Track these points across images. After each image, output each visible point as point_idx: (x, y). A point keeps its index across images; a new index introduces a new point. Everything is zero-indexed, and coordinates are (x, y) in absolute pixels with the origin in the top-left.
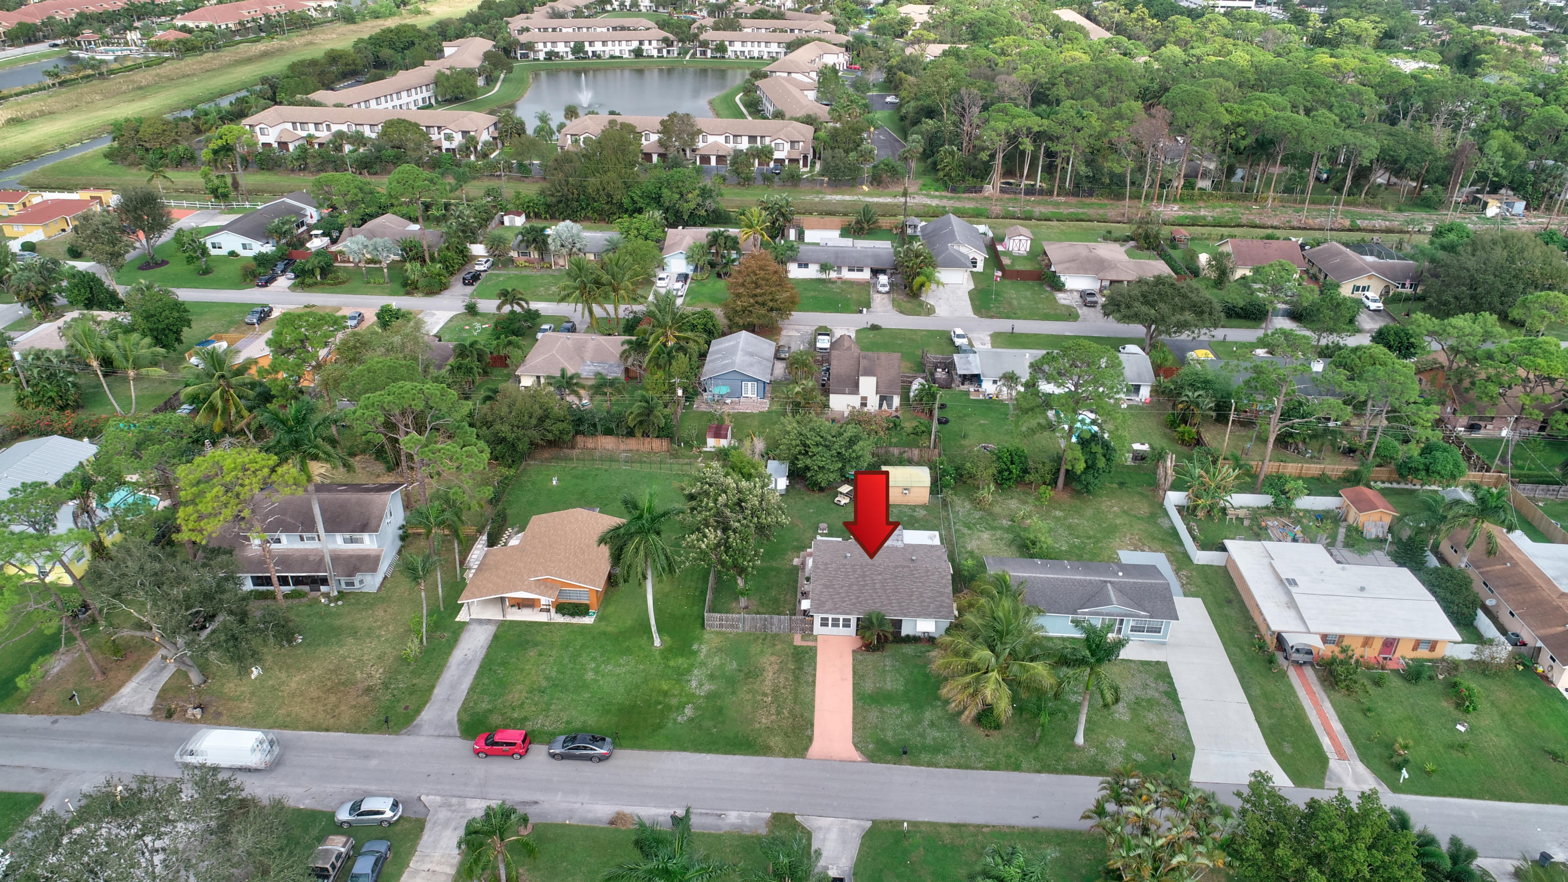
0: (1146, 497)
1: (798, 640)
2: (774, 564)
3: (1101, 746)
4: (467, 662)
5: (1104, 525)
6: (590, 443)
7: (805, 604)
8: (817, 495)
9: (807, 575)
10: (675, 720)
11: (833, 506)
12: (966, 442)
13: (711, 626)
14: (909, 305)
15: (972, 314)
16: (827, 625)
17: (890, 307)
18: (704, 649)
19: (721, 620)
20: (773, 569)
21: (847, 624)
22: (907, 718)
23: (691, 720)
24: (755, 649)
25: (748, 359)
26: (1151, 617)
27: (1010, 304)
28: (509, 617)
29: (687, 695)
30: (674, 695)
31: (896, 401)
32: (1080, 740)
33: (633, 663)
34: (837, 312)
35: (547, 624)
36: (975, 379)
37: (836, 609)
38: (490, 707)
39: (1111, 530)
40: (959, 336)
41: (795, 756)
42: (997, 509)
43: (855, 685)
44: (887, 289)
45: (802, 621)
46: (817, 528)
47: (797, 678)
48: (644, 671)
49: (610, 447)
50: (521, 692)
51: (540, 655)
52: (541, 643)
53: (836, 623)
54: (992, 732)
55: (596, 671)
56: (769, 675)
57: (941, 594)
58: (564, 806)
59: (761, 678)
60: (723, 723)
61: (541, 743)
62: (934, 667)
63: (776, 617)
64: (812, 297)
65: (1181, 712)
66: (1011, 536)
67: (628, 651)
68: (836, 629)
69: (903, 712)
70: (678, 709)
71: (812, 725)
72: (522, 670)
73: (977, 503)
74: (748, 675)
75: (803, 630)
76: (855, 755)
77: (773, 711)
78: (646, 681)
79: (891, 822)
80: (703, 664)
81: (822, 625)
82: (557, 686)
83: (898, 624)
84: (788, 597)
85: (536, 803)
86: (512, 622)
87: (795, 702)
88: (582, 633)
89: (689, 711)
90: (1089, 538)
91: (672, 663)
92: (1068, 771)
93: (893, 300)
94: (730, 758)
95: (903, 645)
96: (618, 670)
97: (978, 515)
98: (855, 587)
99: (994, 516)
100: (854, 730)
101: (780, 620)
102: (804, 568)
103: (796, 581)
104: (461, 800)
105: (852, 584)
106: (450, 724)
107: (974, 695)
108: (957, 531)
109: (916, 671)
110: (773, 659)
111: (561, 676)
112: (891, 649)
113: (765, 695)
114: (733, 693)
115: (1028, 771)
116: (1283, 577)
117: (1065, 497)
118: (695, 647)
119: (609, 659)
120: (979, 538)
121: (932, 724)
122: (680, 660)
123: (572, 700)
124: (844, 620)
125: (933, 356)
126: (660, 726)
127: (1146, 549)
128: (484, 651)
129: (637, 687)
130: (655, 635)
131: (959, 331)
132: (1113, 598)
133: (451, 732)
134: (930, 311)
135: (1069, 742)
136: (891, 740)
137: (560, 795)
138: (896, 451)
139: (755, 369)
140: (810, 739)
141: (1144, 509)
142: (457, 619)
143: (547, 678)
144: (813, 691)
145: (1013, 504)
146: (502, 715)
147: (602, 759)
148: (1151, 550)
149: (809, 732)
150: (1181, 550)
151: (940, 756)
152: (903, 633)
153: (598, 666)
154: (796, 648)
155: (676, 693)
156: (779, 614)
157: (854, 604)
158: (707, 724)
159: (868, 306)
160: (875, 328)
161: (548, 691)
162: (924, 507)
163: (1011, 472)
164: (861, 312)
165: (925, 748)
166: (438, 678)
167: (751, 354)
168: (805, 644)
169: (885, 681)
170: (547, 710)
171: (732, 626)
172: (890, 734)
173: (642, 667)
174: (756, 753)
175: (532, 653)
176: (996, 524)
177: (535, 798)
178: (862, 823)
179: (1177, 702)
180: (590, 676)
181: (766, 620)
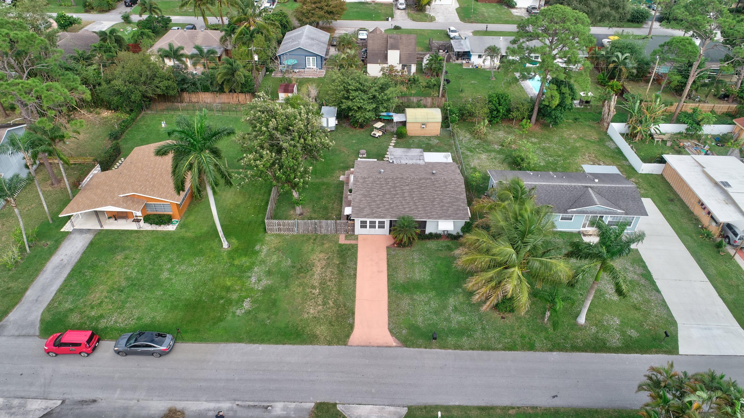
0: (594, 128)
1: (342, 240)
2: (325, 180)
3: (599, 324)
4: (62, 266)
5: (568, 147)
6: (194, 98)
7: (348, 211)
8: (358, 131)
9: (350, 188)
10: (234, 313)
11: (370, 138)
12: (463, 95)
13: (271, 230)
14: (419, 15)
15: (459, 21)
16: (366, 227)
17: (407, 17)
18: (265, 249)
19: (279, 225)
20: (323, 184)
21: (381, 226)
22: (434, 304)
23: (248, 312)
24: (307, 247)
25: (310, 42)
26: (626, 214)
27: (483, 15)
28: (106, 227)
29: (246, 290)
30: (235, 291)
31: (414, 68)
32: (582, 320)
33: (203, 263)
34: (372, 20)
35: (136, 232)
36: (466, 55)
37: (373, 214)
38: (71, 306)
39: (574, 151)
40: (453, 31)
41: (338, 343)
42: (490, 138)
43: (390, 277)
44: (404, 6)
45: (345, 224)
46: (359, 153)
47: (341, 272)
48: (212, 269)
49: (208, 101)
50: (102, 292)
51: (126, 258)
52: (129, 248)
53: (373, 225)
54: (507, 315)
55: (171, 271)
56: (318, 270)
57: (458, 200)
58: (120, 403)
59: (310, 273)
60: (276, 314)
61: (111, 339)
62: (459, 263)
63: (324, 222)
64: (356, 12)
65: (658, 291)
66: (502, 156)
67: (201, 253)
68: (373, 230)
69: (430, 299)
70: (237, 303)
71: (353, 313)
72: (108, 272)
73: (475, 134)
74: (300, 271)
75: (347, 231)
76: (391, 340)
77: (320, 302)
78: (212, 279)
79: (425, 407)
80: (263, 262)
81: (362, 227)
82: (135, 285)
83: (423, 224)
84: (335, 205)
85: (94, 401)
86: (107, 231)
87: (339, 293)
88: (164, 239)
89: (247, 305)
90: (559, 156)
91: (236, 262)
92: (575, 349)
93: (408, 14)
94: (281, 347)
95: (427, 241)
96: (190, 270)
97: (476, 142)
98: (388, 196)
99: (489, 143)
100: (389, 317)
101: (327, 224)
102: (348, 183)
103: (342, 193)
104: (22, 401)
105: (384, 194)
106: (32, 324)
107: (495, 288)
108: (463, 153)
109: (439, 262)
110: (322, 255)
111: (140, 276)
112: (418, 244)
113: (314, 287)
114: (287, 286)
115: (542, 350)
116: (718, 180)
117: (537, 129)
118: (257, 248)
119: (184, 260)
120: (479, 158)
121: (456, 309)
122: (244, 259)
123: (146, 298)
124: (380, 222)
125: (436, 42)
126: (221, 319)
127: (601, 163)
128: (79, 256)
129: (205, 284)
130: (223, 239)
131: (452, 28)
132: (596, 200)
133: (32, 332)
134: (432, 19)
135: (572, 321)
136: (421, 325)
137: (118, 392)
138: (415, 100)
139: (314, 48)
140: (352, 327)
141: (594, 136)
142: (62, 230)
143: (128, 279)
144: (355, 283)
145: (501, 134)
146: (81, 313)
147: (162, 354)
148: (605, 164)
149: (351, 320)
150: (627, 163)
151: (465, 339)
152: (427, 232)
153: (173, 267)
154: (341, 246)
155: (237, 288)
156: (327, 219)
157: (387, 209)
158: (262, 315)
159: (392, 17)
160: (397, 28)
161: (126, 291)
162: (436, 137)
163: (498, 111)
164: (387, 20)
165: (451, 332)
166: (33, 281)
167: (312, 39)
168: (348, 242)
169: (413, 272)
170: (122, 307)
171: (289, 230)
172: (420, 319)
173: (211, 266)
174: (303, 342)
175: (119, 257)
176: (490, 148)
177: (93, 397)
178: (399, 409)
179: (653, 283)
180: (165, 275)
181: (316, 224)
